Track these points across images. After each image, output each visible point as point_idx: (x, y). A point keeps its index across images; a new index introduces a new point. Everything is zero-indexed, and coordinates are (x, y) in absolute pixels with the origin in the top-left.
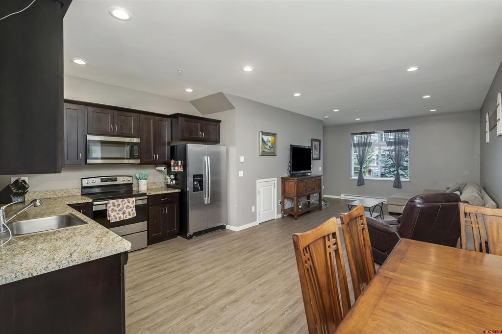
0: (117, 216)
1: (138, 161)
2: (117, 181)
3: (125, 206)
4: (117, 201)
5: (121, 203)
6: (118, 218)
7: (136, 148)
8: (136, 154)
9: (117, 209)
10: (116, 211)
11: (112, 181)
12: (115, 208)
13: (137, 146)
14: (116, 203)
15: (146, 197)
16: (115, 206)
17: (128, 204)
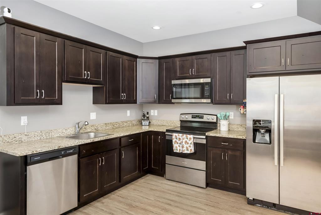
0: (178, 148)
1: (209, 101)
2: (203, 118)
3: (184, 141)
4: (178, 135)
5: (181, 138)
6: (178, 150)
7: (207, 88)
8: (207, 94)
9: (179, 142)
10: (178, 143)
11: (200, 118)
12: (177, 141)
13: (208, 86)
14: (178, 137)
15: (204, 137)
16: (177, 139)
17: (186, 140)
